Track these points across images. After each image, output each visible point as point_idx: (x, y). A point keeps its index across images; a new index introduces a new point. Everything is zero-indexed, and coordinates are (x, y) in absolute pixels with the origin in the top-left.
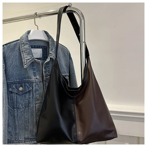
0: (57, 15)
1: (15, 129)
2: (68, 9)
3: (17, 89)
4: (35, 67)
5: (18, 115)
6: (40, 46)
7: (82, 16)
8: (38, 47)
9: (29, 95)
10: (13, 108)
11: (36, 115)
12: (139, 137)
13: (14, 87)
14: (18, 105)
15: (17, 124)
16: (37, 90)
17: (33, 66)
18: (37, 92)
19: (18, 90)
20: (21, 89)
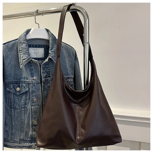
0: (60, 14)
1: (12, 129)
2: (72, 7)
3: (14, 89)
4: (33, 68)
5: (14, 115)
6: (41, 45)
7: (86, 16)
8: (40, 46)
9: (26, 96)
10: (11, 108)
11: (32, 117)
12: (140, 142)
13: (11, 87)
14: (15, 105)
15: (14, 124)
16: (33, 92)
17: (31, 66)
18: (34, 94)
19: (16, 90)
20: (18, 89)
